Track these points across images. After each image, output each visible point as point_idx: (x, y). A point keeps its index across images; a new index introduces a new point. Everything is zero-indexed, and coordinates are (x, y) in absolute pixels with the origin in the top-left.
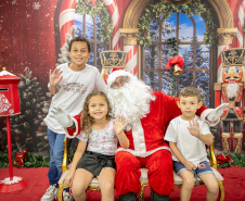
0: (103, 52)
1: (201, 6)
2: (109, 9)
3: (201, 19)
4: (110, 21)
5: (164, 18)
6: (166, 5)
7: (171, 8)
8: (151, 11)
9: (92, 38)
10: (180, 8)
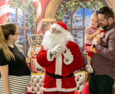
0: (30, 35)
1: (100, 3)
4: (35, 13)
5: (74, 12)
6: (75, 2)
7: (79, 4)
8: (65, 6)
9: (22, 25)
10: (85, 4)
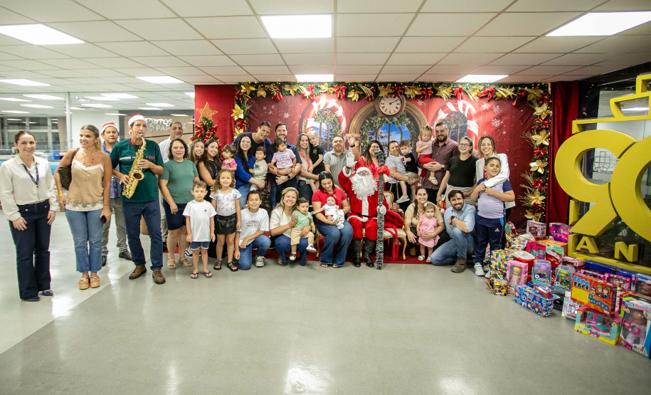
1: (407, 119)
2: (339, 119)
3: (407, 129)
4: (340, 128)
5: (379, 127)
6: (381, 118)
7: (385, 120)
8: (370, 121)
9: (326, 140)
10: (391, 120)
